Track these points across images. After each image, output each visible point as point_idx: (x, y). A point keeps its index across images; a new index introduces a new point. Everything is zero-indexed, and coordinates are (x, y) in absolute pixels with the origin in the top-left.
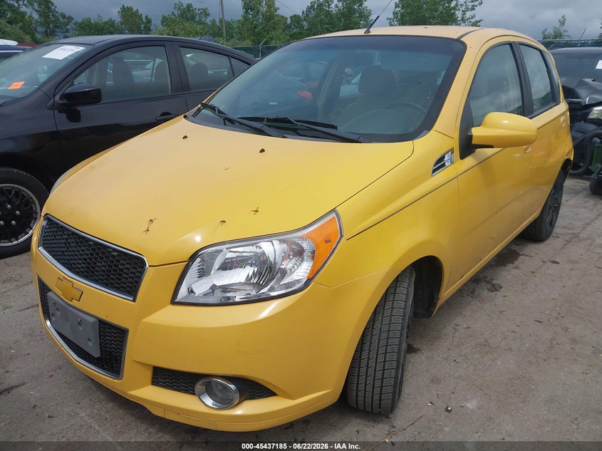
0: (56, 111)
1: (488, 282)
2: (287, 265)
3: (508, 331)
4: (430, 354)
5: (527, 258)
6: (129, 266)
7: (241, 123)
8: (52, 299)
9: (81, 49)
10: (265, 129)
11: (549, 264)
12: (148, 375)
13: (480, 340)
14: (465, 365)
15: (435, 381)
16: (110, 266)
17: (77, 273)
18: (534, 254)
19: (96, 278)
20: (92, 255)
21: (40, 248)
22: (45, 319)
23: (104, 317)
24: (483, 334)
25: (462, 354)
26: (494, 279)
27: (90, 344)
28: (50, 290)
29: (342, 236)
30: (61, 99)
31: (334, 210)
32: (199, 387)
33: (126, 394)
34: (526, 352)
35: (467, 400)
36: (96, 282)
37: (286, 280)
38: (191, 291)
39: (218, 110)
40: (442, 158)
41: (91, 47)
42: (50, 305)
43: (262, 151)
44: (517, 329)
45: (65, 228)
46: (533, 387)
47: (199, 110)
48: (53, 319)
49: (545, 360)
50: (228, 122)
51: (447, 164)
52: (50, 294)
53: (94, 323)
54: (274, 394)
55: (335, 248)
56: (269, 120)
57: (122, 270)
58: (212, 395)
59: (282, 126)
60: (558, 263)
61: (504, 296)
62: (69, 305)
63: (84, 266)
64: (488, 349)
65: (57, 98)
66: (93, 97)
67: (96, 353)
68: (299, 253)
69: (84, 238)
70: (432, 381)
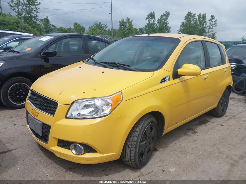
0: (41, 59)
1: (192, 130)
2: (104, 108)
3: (195, 147)
4: (162, 152)
5: (211, 123)
6: (53, 105)
7: (100, 64)
8: (29, 116)
9: (52, 37)
10: (107, 66)
11: (220, 126)
12: (56, 142)
13: (183, 149)
14: (174, 157)
15: (161, 161)
16: (48, 105)
17: (38, 108)
18: (214, 122)
19: (43, 109)
20: (43, 101)
21: (28, 100)
22: (27, 124)
23: (44, 122)
24: (184, 148)
25: (175, 153)
26: (195, 129)
27: (39, 131)
28: (29, 114)
29: (122, 100)
30: (43, 54)
31: (121, 91)
32: (72, 146)
33: (48, 148)
34: (199, 155)
35: (171, 168)
36: (43, 110)
37: (103, 113)
38: (72, 115)
39: (94, 59)
40: (165, 78)
41: (55, 37)
42: (29, 118)
43: (103, 72)
44: (199, 147)
45: (36, 93)
46: (198, 166)
47: (89, 60)
48: (29, 123)
49: (206, 158)
50: (96, 63)
51: (167, 81)
52: (29, 115)
53: (41, 124)
54: (96, 152)
55: (120, 103)
56: (109, 63)
57: (51, 106)
58: (75, 150)
59: (113, 65)
60: (223, 125)
61: (197, 135)
62: (34, 118)
63: (40, 105)
64: (185, 152)
65: (42, 54)
66: (53, 54)
67: (41, 134)
68: (107, 104)
69: (41, 96)
70: (160, 161)
